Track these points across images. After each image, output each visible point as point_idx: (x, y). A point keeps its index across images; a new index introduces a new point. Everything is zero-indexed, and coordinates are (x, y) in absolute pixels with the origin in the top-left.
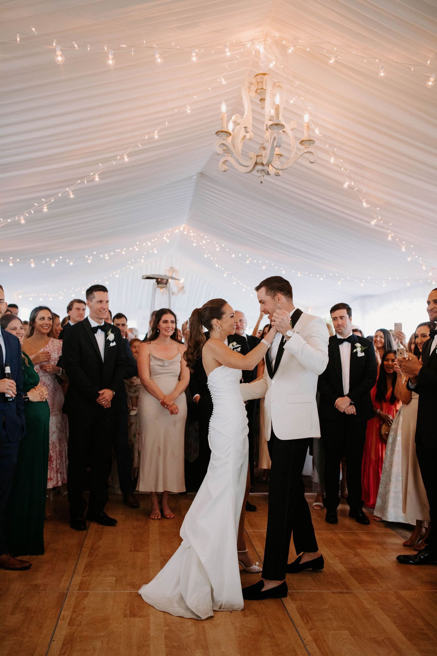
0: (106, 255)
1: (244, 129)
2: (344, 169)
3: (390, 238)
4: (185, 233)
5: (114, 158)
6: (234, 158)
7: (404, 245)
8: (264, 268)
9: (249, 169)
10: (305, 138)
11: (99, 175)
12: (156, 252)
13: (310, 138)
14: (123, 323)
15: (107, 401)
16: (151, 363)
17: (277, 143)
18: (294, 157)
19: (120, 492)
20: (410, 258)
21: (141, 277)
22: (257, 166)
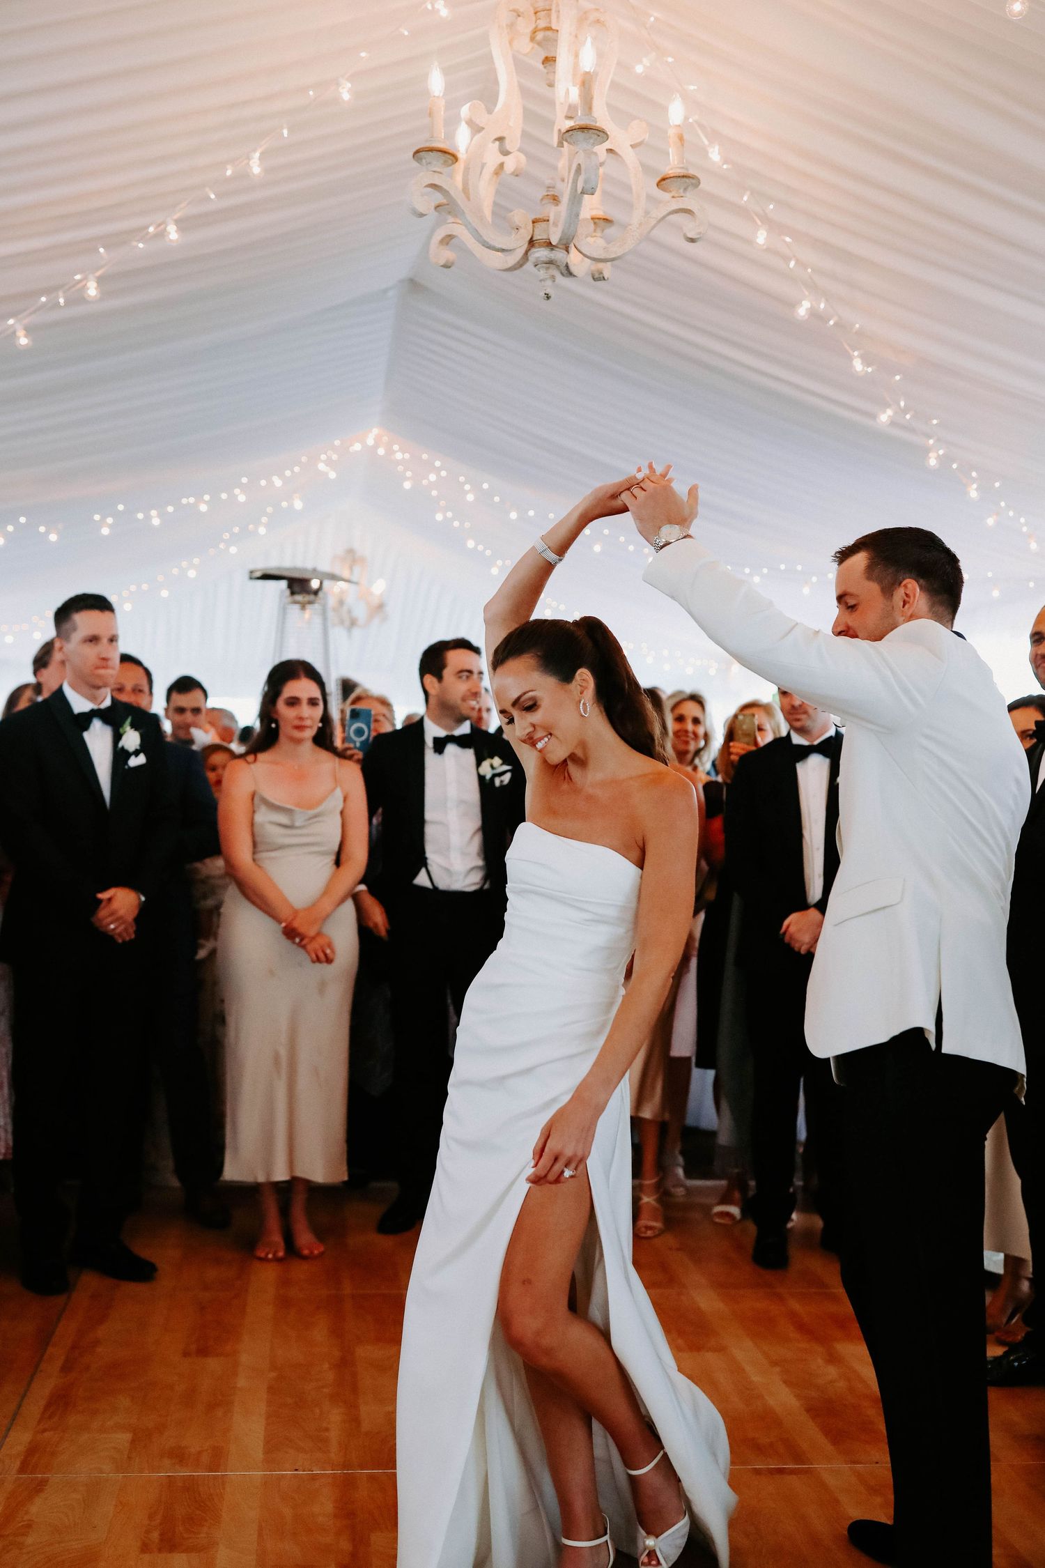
0: (154, 513)
1: (497, 143)
2: (797, 261)
3: (933, 462)
4: (381, 451)
5: (140, 232)
6: (467, 225)
7: (974, 480)
8: (597, 548)
9: (513, 259)
10: (672, 169)
11: (101, 281)
12: (298, 505)
13: (687, 169)
14: (195, 705)
15: (123, 923)
16: (259, 818)
17: (586, 182)
18: (640, 224)
19: (175, 1182)
20: (995, 517)
21: (247, 576)
22: (533, 250)
